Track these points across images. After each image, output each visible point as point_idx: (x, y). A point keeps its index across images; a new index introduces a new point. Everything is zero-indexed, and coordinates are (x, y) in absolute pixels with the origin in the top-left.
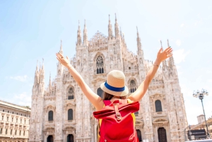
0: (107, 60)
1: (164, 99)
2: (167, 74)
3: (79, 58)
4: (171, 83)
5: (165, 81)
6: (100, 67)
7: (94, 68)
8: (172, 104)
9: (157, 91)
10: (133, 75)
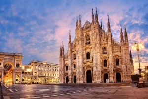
0: (91, 37)
1: (121, 58)
2: (123, 44)
3: (77, 38)
4: (125, 49)
5: (122, 48)
6: (88, 41)
7: (85, 42)
8: (124, 61)
9: (117, 54)
10: (105, 44)
